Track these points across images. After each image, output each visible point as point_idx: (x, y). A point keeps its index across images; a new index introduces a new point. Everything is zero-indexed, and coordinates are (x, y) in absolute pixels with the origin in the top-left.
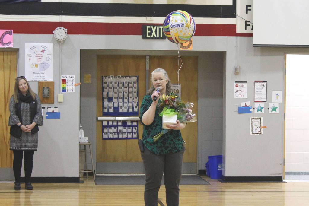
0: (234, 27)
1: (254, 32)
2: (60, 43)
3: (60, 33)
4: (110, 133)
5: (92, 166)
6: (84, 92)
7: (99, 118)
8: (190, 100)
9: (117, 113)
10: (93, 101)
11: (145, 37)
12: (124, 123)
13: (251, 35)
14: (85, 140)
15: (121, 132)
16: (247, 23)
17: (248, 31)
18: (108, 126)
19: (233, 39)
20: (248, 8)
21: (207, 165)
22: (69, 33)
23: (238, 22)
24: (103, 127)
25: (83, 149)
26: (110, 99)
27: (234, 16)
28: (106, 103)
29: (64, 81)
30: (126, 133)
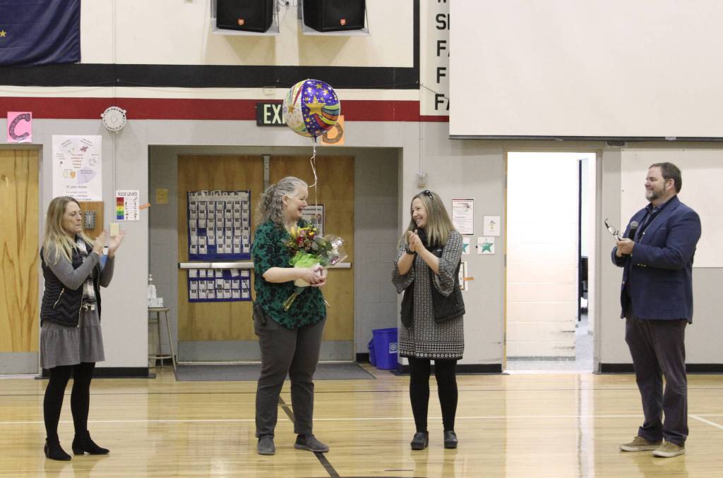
0: (415, 105)
1: (451, 113)
2: (114, 134)
3: (114, 116)
4: (202, 290)
5: (171, 349)
6: (156, 219)
7: (183, 265)
8: (338, 233)
9: (213, 255)
10: (172, 235)
11: (261, 124)
12: (227, 274)
13: (445, 119)
14: (158, 303)
15: (220, 288)
16: (439, 98)
17: (441, 112)
18: (198, 279)
19: (414, 126)
20: (441, 73)
21: (372, 346)
22: (129, 116)
23: (423, 97)
24: (190, 280)
25: (155, 319)
26: (202, 232)
27: (417, 86)
28: (194, 238)
29: (120, 201)
30: (229, 289)
